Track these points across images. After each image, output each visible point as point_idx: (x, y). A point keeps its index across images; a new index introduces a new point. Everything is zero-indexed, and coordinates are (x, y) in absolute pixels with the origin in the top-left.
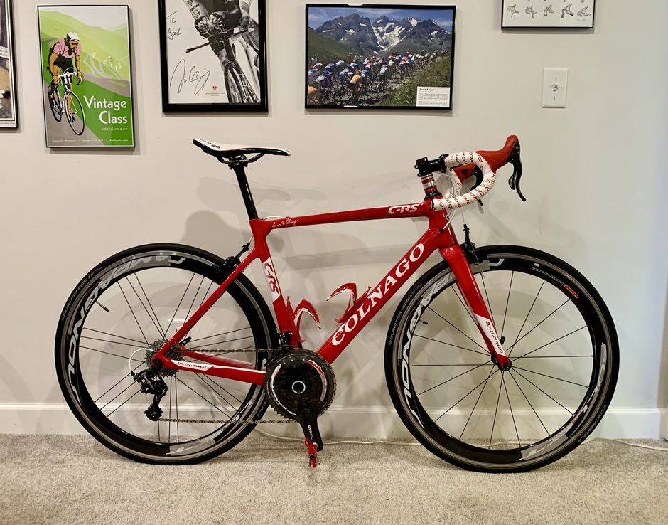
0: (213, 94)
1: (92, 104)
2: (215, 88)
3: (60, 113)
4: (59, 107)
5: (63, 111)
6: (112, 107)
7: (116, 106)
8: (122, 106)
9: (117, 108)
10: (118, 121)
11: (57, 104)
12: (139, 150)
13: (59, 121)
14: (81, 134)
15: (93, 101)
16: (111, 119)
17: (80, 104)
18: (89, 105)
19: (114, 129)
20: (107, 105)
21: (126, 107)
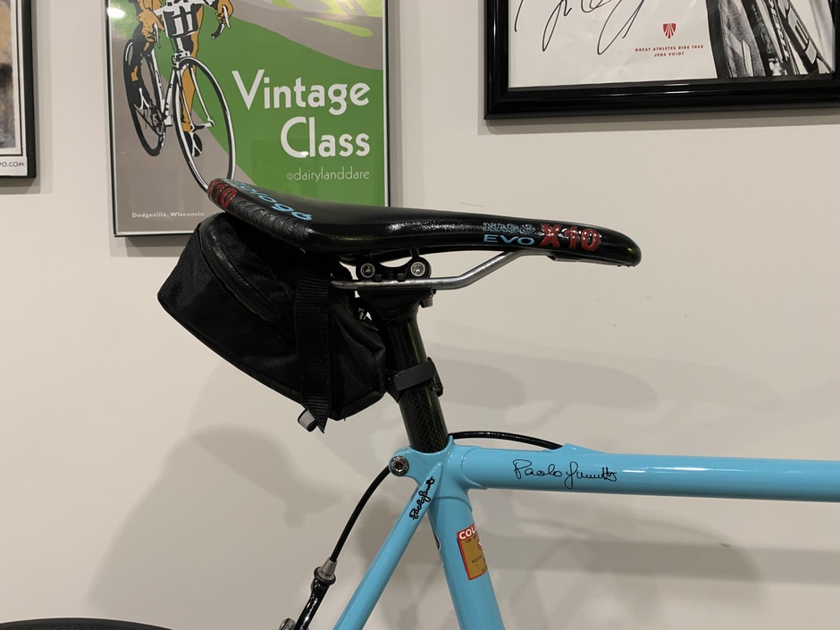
0: (660, 52)
2: (669, 29)
3: (159, 126)
4: (155, 109)
5: (168, 121)
6: (322, 103)
7: (334, 99)
8: (354, 99)
9: (337, 106)
10: (339, 148)
11: (149, 100)
13: (154, 153)
15: (262, 85)
16: (318, 142)
17: (219, 94)
18: (248, 100)
20: (305, 98)
21: (366, 101)
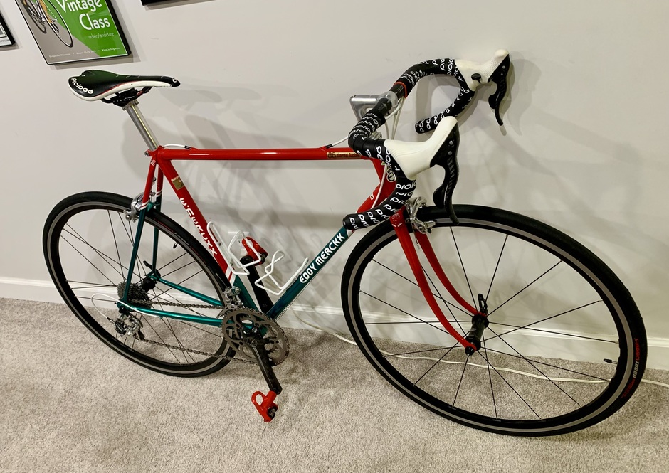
1: (66, 5)
3: (41, 22)
4: (37, 15)
5: (43, 20)
6: (87, 7)
7: (91, 5)
8: (97, 4)
9: (93, 9)
10: (100, 25)
11: (33, 12)
12: (137, 56)
13: (45, 32)
14: (71, 46)
15: (66, 2)
16: (93, 23)
17: (55, 8)
18: (64, 8)
19: (101, 36)
20: (81, 6)
21: (101, 5)
